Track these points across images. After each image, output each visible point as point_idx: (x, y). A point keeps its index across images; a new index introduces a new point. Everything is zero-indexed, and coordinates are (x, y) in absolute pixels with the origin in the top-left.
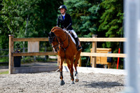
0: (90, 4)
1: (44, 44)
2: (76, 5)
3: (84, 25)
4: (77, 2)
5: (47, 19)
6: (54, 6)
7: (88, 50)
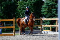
0: (56, 4)
1: (36, 22)
2: (49, 4)
3: (53, 13)
4: (50, 3)
5: (37, 10)
6: (40, 4)
7: (55, 24)
